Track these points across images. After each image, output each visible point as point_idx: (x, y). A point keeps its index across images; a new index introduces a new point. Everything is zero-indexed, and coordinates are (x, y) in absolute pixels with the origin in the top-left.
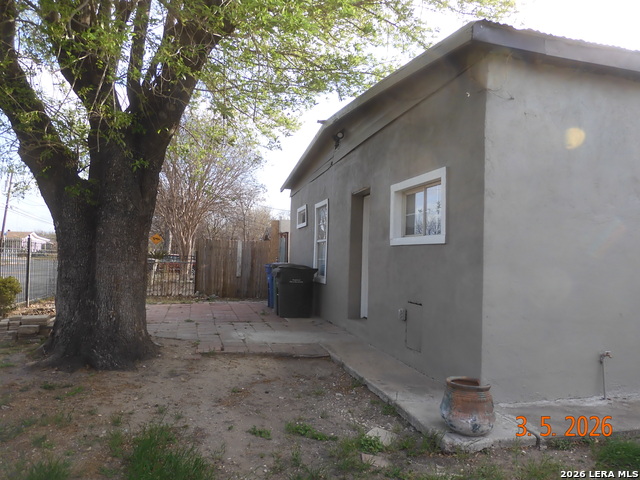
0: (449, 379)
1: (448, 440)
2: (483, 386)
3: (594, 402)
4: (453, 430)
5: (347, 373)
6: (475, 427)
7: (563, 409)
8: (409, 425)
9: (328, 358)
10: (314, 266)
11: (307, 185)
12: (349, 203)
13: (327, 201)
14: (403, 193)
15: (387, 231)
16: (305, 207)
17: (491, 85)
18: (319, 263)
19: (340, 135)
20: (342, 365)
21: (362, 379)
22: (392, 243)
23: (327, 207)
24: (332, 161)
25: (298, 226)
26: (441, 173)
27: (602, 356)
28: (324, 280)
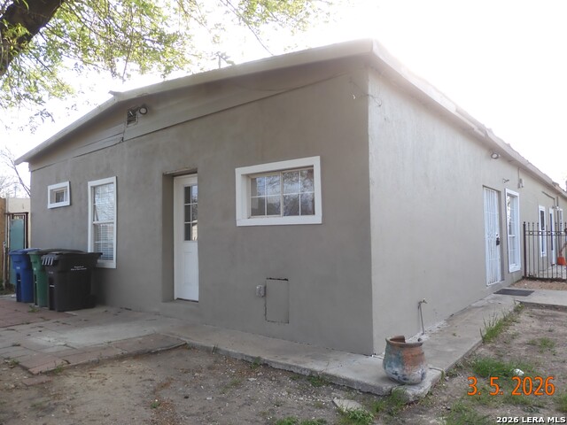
0: (389, 340)
5: (229, 356)
9: (185, 346)
10: (90, 250)
11: (68, 159)
12: (158, 182)
13: (113, 179)
14: (248, 176)
15: (230, 212)
16: (67, 184)
17: (370, 92)
18: (96, 246)
19: (143, 111)
20: (216, 350)
21: (259, 358)
22: (239, 224)
23: (114, 187)
24: (121, 136)
25: (50, 206)
26: (315, 161)
27: (420, 303)
28: (112, 265)
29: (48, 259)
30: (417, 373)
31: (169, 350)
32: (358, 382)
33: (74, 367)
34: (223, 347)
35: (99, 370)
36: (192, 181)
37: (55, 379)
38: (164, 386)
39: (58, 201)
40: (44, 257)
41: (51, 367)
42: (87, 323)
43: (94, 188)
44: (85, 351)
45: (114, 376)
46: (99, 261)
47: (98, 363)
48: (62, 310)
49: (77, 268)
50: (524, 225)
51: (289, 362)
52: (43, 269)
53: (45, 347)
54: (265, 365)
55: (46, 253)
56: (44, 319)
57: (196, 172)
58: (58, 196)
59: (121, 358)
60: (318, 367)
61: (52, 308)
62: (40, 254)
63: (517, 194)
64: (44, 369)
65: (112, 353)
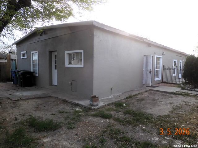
0: (91, 96)
1: (93, 107)
2: (97, 96)
3: (111, 97)
4: (93, 105)
5: (59, 99)
6: (97, 104)
7: (107, 99)
8: (82, 107)
9: (51, 97)
10: (32, 71)
11: (26, 45)
12: (48, 53)
13: (37, 51)
14: (68, 53)
15: (64, 63)
16: (25, 52)
17: (95, 34)
18: (34, 70)
19: (44, 33)
20: (57, 98)
21: (65, 100)
22: (66, 66)
23: (37, 53)
24: (39, 39)
25: (22, 58)
26: (82, 51)
27: (112, 88)
28: (37, 75)
29: (20, 73)
30: (96, 104)
31: (46, 97)
32: (84, 105)
33: (22, 100)
34: (59, 97)
35: (28, 101)
36: (56, 53)
37: (17, 102)
38: (41, 104)
39: (24, 56)
40: (19, 73)
41: (17, 99)
42: (29, 90)
43: (33, 53)
44: (26, 96)
45: (31, 102)
46: (34, 74)
47: (28, 99)
48: (24, 87)
49: (28, 76)
50: (163, 66)
51: (71, 101)
52: (19, 75)
53: (17, 95)
54: (67, 101)
55: (20, 71)
56: (19, 89)
57: (56, 51)
58: (24, 55)
59: (34, 98)
60: (77, 102)
61: (22, 86)
62: (18, 71)
63: (162, 57)
64: (15, 100)
65: (32, 97)
